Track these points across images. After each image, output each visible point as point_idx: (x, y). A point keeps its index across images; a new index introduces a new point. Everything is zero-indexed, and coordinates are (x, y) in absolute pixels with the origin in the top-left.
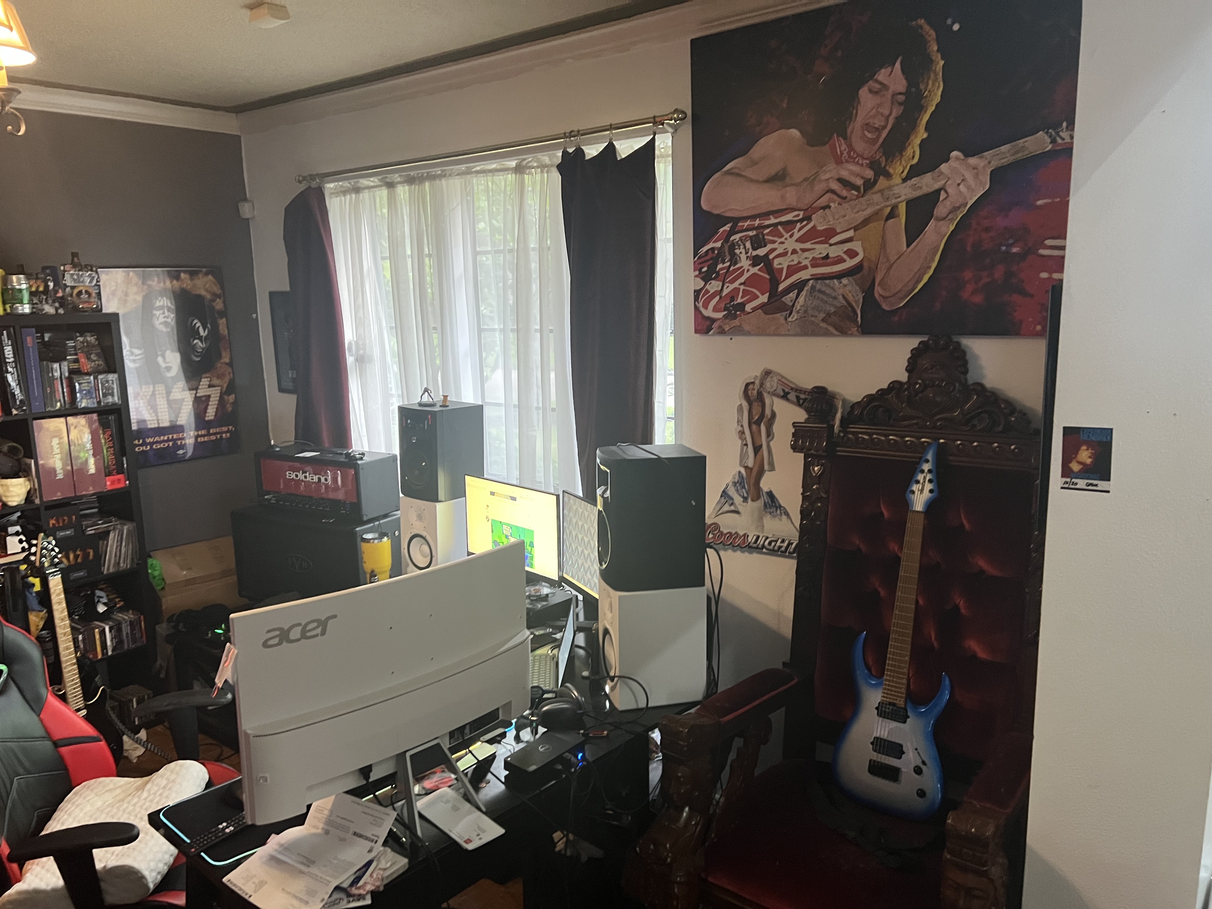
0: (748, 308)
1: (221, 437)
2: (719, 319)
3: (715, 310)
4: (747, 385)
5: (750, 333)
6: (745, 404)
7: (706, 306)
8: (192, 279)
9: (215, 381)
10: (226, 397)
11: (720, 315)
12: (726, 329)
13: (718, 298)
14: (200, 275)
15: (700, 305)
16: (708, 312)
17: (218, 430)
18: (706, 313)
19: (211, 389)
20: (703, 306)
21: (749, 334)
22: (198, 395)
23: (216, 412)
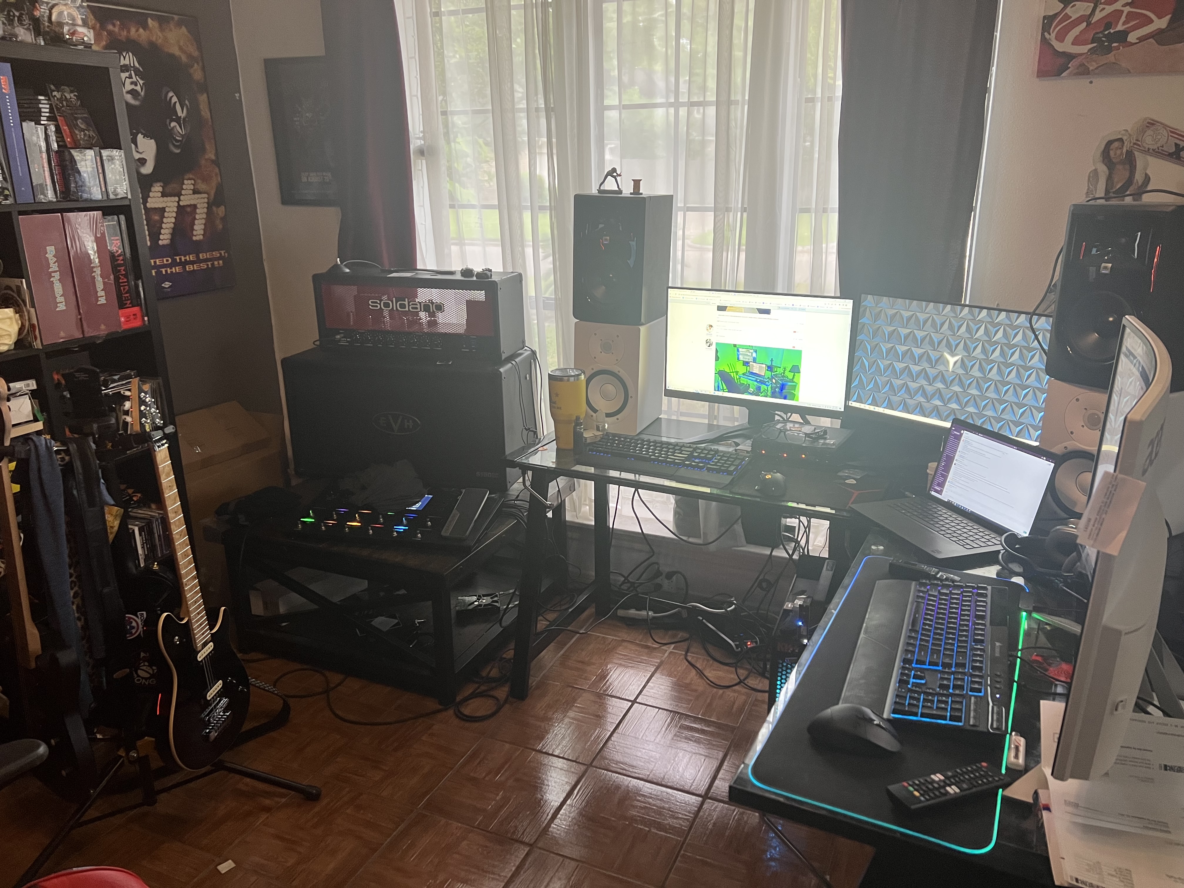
0: (1132, 37)
1: (213, 264)
2: (1082, 54)
3: (1076, 42)
4: (1110, 143)
5: (1129, 72)
6: (1103, 169)
7: (1061, 38)
8: (162, 30)
9: (202, 186)
10: (214, 209)
11: (1084, 49)
12: (1091, 68)
13: (1084, 24)
14: (172, 26)
15: (1052, 36)
16: (1066, 46)
17: (208, 255)
18: (1059, 47)
19: (196, 196)
20: (1056, 39)
21: (1127, 72)
22: (181, 203)
23: (204, 230)
